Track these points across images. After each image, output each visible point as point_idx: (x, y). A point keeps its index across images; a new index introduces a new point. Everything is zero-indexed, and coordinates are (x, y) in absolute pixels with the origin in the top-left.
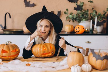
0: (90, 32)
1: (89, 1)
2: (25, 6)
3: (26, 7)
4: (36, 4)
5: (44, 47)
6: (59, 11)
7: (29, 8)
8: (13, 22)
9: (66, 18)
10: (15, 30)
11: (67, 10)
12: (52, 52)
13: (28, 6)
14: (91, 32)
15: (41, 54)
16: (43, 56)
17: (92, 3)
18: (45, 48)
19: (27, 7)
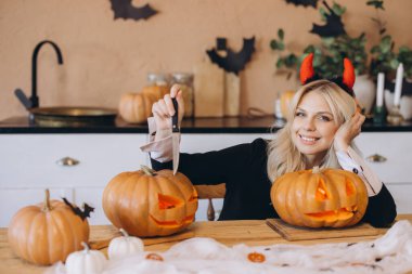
0: (375, 120)
1: (369, 4)
2: (111, 14)
3: (116, 17)
4: (155, 7)
5: (320, 185)
6: (249, 37)
7: (130, 22)
8: (62, 78)
9: (278, 65)
10: (76, 113)
11: (281, 33)
12: (353, 207)
13: (125, 17)
14: (380, 121)
15: (310, 214)
16: (315, 221)
17: (379, 10)
18: (323, 192)
19: (121, 21)
